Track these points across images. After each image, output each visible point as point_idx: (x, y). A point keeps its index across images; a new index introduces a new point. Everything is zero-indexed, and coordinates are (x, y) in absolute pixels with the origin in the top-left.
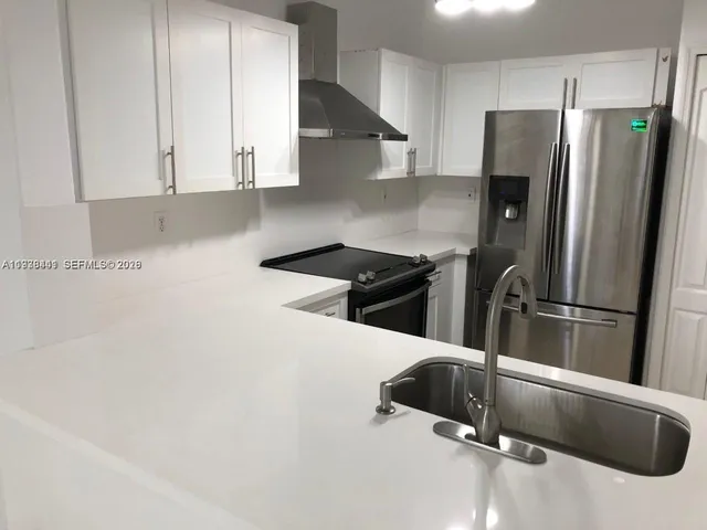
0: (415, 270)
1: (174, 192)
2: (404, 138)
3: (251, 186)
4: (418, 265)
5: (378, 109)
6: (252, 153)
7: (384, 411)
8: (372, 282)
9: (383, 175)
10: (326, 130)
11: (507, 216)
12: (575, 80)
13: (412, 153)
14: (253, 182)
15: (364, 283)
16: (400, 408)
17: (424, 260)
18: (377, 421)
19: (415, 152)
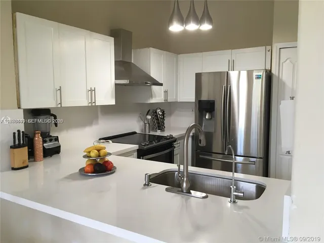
0: (168, 141)
1: (61, 106)
2: (161, 85)
3: (94, 104)
4: (169, 139)
5: (150, 73)
6: (94, 90)
7: (147, 185)
8: (148, 145)
9: (153, 101)
10: (126, 81)
11: (207, 117)
12: (233, 61)
13: (166, 92)
14: (95, 102)
15: (144, 146)
16: (153, 184)
17: (171, 137)
18: (143, 188)
19: (167, 92)
